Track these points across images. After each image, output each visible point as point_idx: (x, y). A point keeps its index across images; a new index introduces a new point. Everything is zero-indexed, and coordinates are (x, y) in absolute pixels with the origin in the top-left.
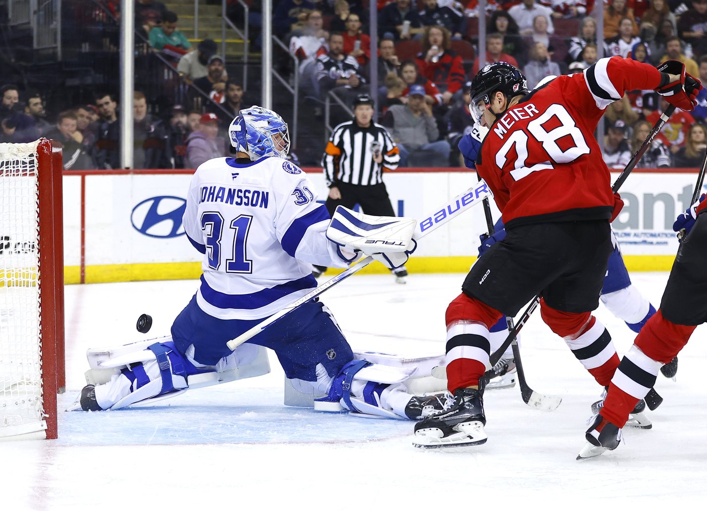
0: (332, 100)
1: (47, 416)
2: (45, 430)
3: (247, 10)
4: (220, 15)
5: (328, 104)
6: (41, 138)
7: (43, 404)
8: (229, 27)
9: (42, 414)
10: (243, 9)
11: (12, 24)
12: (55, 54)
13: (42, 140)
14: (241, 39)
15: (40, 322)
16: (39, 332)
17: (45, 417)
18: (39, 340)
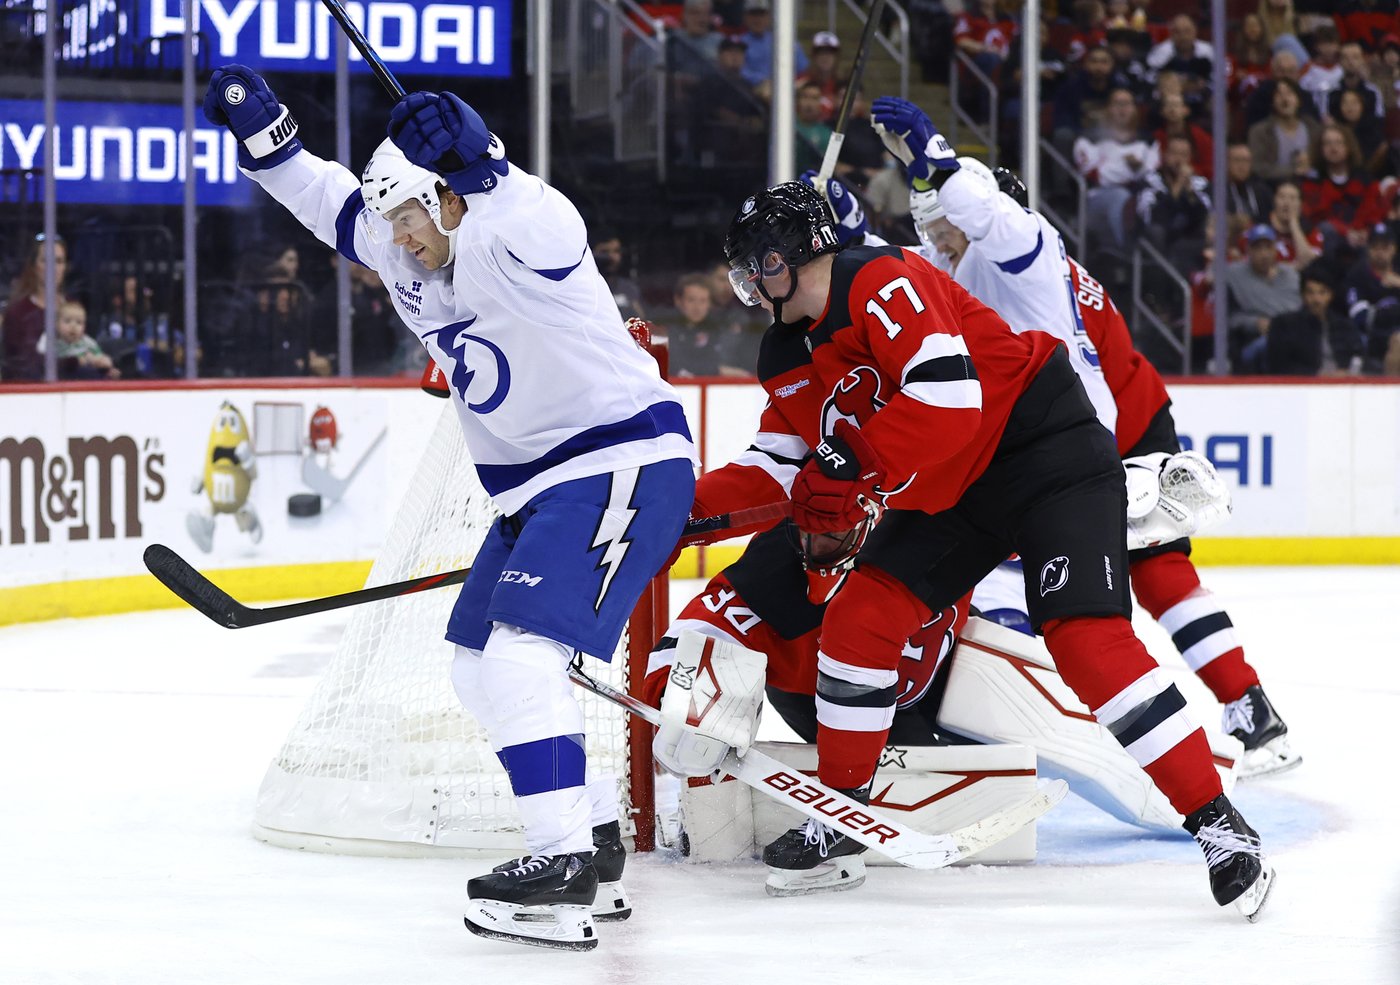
0: (1145, 255)
1: (637, 811)
2: (634, 836)
3: (994, 92)
4: (947, 102)
5: (1137, 262)
6: (632, 319)
7: (630, 791)
8: (962, 123)
9: (627, 810)
10: (987, 93)
11: (577, 116)
12: (653, 169)
13: (632, 322)
14: (982, 144)
15: (628, 645)
16: (625, 662)
17: (633, 814)
18: (625, 677)
